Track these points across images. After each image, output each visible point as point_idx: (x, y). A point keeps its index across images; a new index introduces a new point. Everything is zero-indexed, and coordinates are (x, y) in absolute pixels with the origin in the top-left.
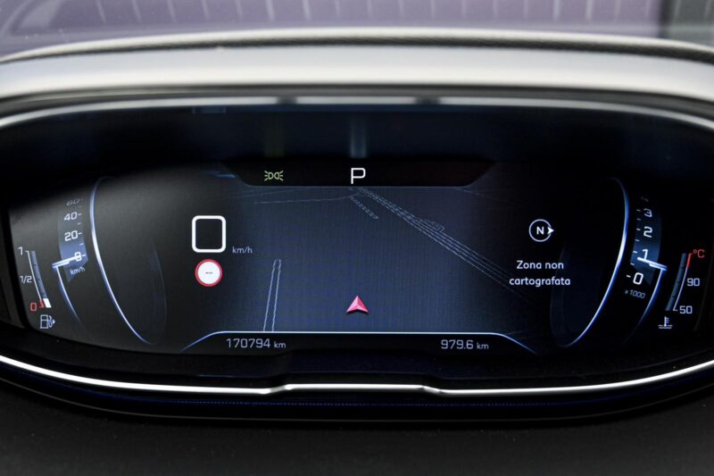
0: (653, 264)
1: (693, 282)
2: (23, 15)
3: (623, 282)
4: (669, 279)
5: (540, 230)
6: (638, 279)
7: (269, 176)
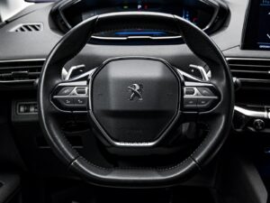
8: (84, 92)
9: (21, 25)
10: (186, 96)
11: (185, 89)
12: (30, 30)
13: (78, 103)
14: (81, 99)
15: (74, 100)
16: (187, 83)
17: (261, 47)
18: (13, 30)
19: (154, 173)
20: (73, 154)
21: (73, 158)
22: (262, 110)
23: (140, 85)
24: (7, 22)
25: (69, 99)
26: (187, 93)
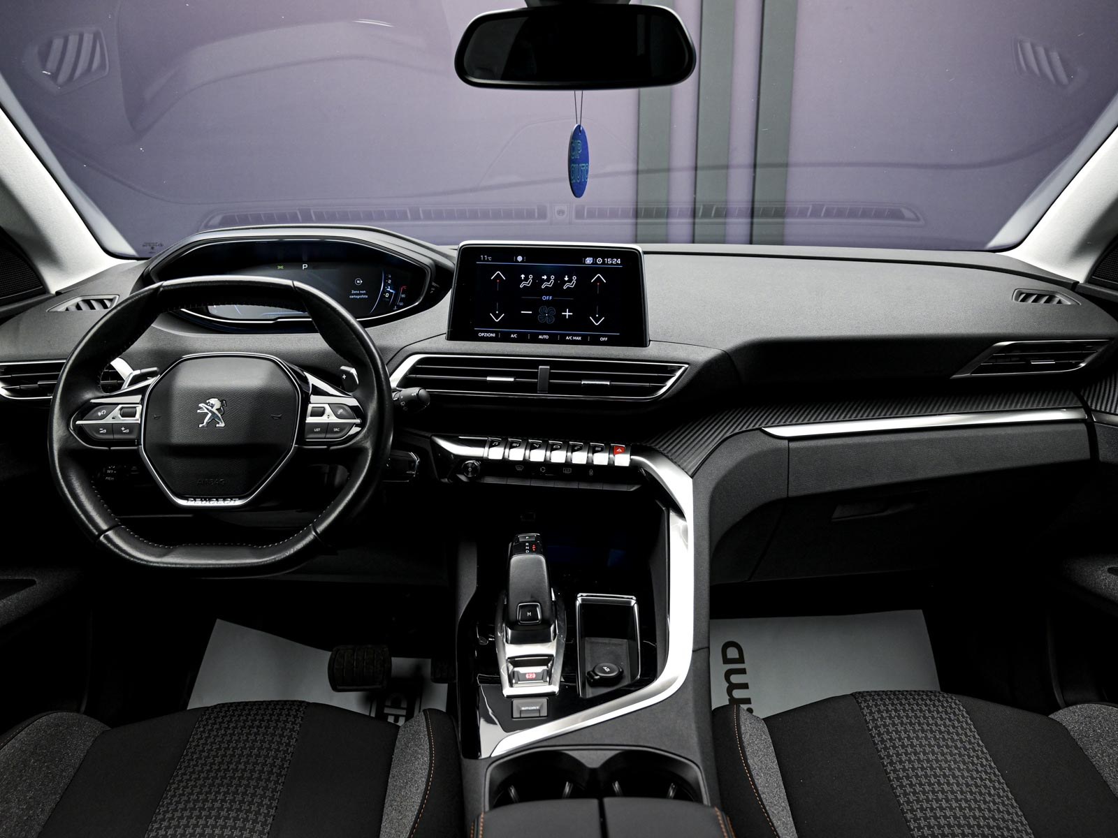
0: (391, 291)
1: (403, 296)
2: (210, 220)
3: (383, 296)
4: (397, 295)
5: (358, 282)
6: (387, 295)
7: (279, 267)
8: (133, 415)
9: (78, 300)
10: (310, 420)
11: (310, 407)
12: (92, 307)
13: (121, 433)
14: (127, 426)
15: (113, 428)
16: (313, 398)
17: (481, 335)
18: (62, 308)
19: (245, 551)
20: (106, 522)
21: (104, 527)
22: (481, 444)
23: (222, 401)
24: (58, 293)
25: (104, 426)
26: (313, 414)
